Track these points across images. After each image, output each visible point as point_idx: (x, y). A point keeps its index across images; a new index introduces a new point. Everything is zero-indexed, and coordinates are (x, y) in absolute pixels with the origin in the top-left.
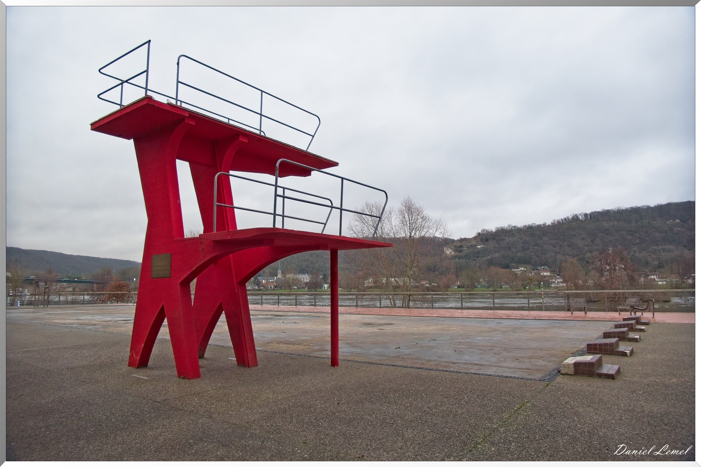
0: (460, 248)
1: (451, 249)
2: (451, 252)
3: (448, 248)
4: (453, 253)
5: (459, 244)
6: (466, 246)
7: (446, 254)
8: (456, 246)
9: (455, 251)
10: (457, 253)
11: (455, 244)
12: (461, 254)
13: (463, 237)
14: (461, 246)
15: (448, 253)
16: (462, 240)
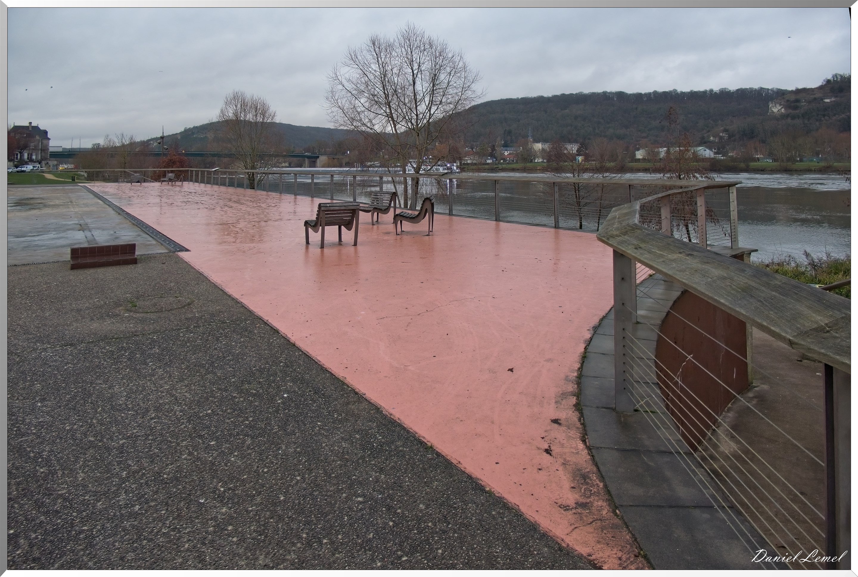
0: (795, 103)
1: (780, 105)
2: (781, 109)
3: (776, 104)
4: (783, 110)
5: (793, 98)
6: (805, 100)
7: (773, 112)
8: (788, 101)
9: (786, 107)
10: (790, 111)
11: (787, 97)
12: (797, 111)
13: (800, 87)
14: (797, 101)
15: (775, 110)
16: (798, 91)
